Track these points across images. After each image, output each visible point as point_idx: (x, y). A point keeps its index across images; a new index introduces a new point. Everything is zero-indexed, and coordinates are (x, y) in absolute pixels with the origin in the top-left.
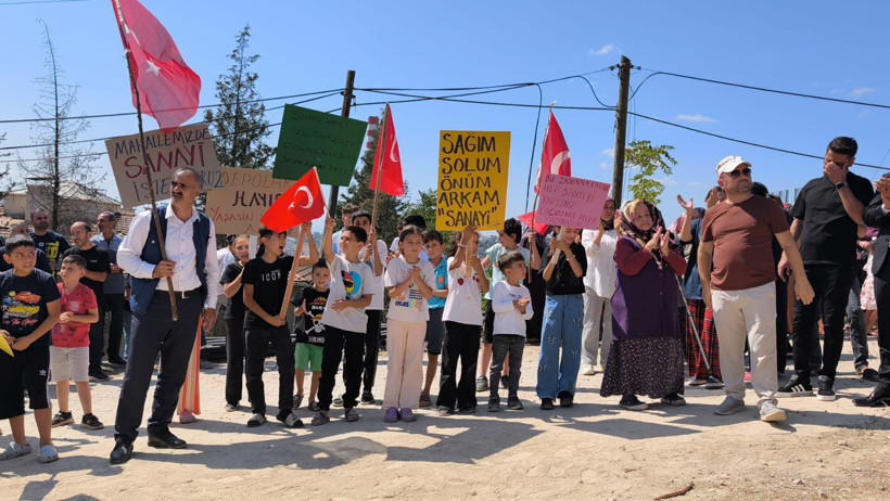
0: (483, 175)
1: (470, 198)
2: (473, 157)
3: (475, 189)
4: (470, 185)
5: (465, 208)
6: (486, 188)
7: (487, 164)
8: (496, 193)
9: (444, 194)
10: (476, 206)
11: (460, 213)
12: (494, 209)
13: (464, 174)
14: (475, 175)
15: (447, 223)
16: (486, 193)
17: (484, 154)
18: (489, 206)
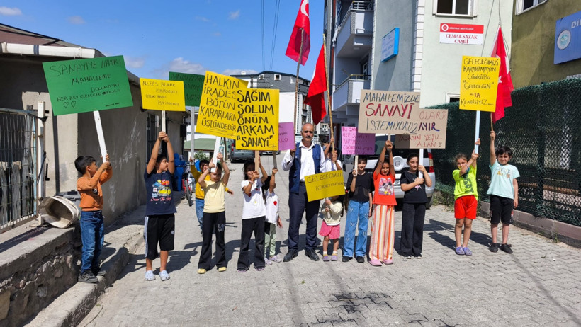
0: (263, 115)
1: (256, 129)
2: (256, 104)
3: (258, 125)
4: (255, 121)
5: (253, 136)
6: (266, 124)
7: (265, 109)
8: (272, 127)
9: (240, 127)
10: (260, 135)
11: (250, 138)
12: (271, 137)
13: (251, 115)
14: (258, 115)
15: (242, 145)
16: (266, 126)
17: (263, 103)
18: (268, 134)
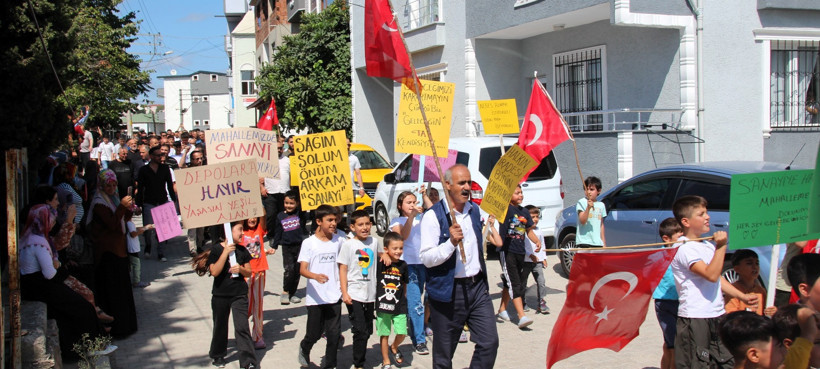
0: (330, 164)
1: (323, 182)
2: (320, 152)
3: (326, 175)
4: (321, 172)
5: (321, 190)
6: (334, 173)
7: (332, 155)
8: (342, 176)
9: (304, 182)
10: (329, 188)
11: (317, 195)
12: (343, 188)
13: (315, 165)
14: (324, 164)
15: (310, 204)
16: (335, 177)
17: (328, 149)
18: (339, 186)
